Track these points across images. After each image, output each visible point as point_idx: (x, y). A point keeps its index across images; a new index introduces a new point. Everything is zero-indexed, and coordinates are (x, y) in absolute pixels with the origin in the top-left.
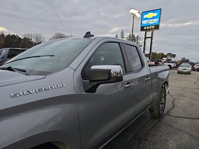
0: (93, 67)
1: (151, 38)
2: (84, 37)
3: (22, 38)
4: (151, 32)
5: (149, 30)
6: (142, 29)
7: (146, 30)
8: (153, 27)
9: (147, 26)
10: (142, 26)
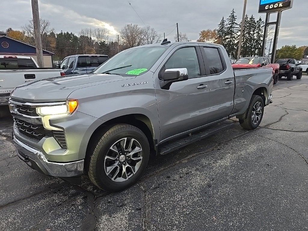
0: (167, 70)
1: (277, 23)
2: (162, 44)
3: (78, 36)
4: (276, 14)
5: (273, 10)
6: (262, 9)
7: (269, 11)
8: (281, 5)
9: (269, 4)
10: (262, 4)
